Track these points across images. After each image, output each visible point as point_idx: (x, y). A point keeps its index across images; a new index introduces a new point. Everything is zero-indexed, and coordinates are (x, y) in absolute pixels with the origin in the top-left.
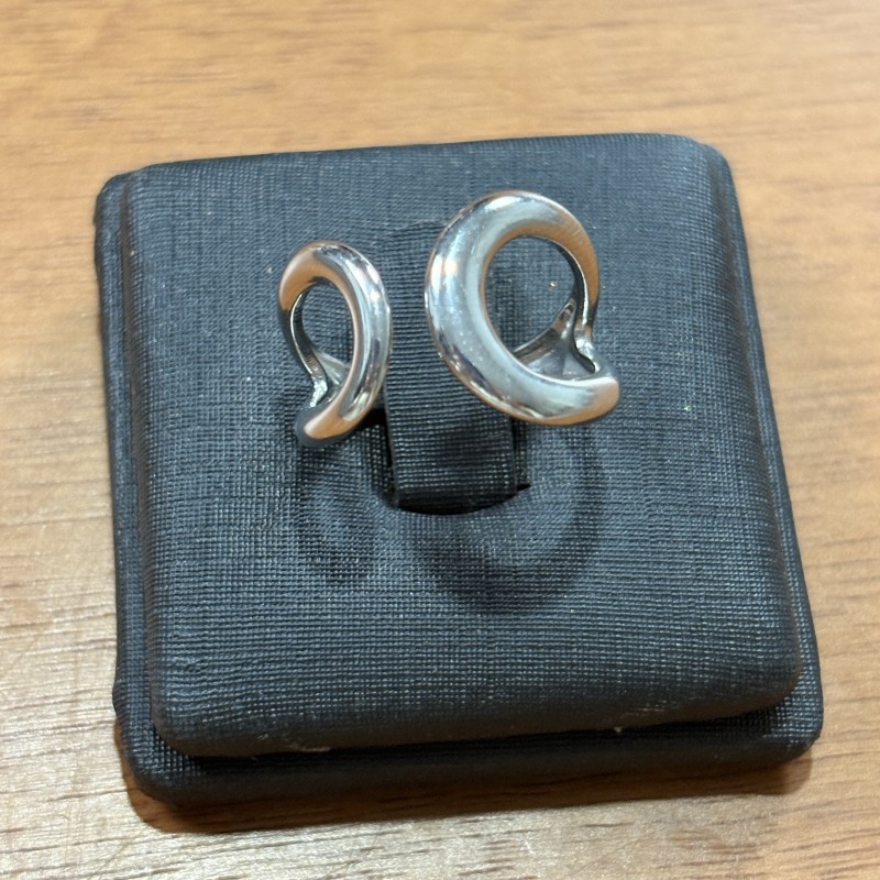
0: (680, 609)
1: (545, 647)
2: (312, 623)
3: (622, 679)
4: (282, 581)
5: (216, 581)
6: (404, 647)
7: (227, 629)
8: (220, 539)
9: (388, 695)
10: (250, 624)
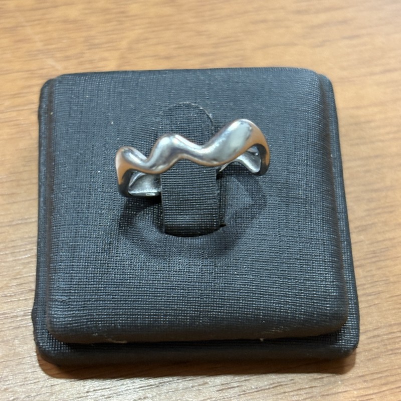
0: (291, 285)
1: (227, 299)
2: (120, 283)
3: (262, 316)
5: (78, 262)
6: (162, 296)
7: (81, 285)
8: (81, 243)
9: (153, 318)
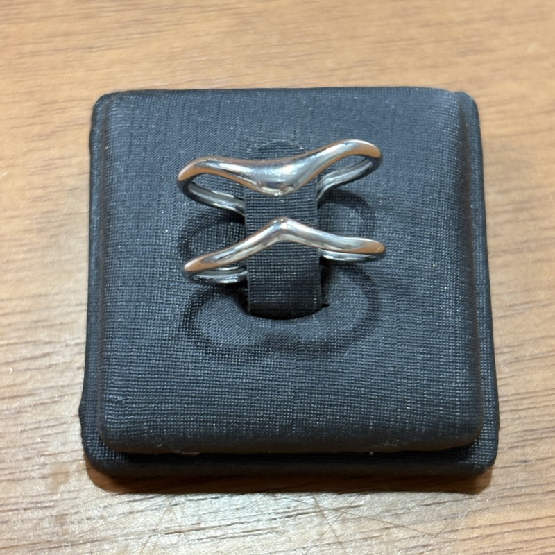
0: (411, 386)
2: (192, 381)
4: (176, 355)
5: (138, 352)
6: (245, 399)
7: (142, 381)
9: (233, 426)
10: (156, 379)
